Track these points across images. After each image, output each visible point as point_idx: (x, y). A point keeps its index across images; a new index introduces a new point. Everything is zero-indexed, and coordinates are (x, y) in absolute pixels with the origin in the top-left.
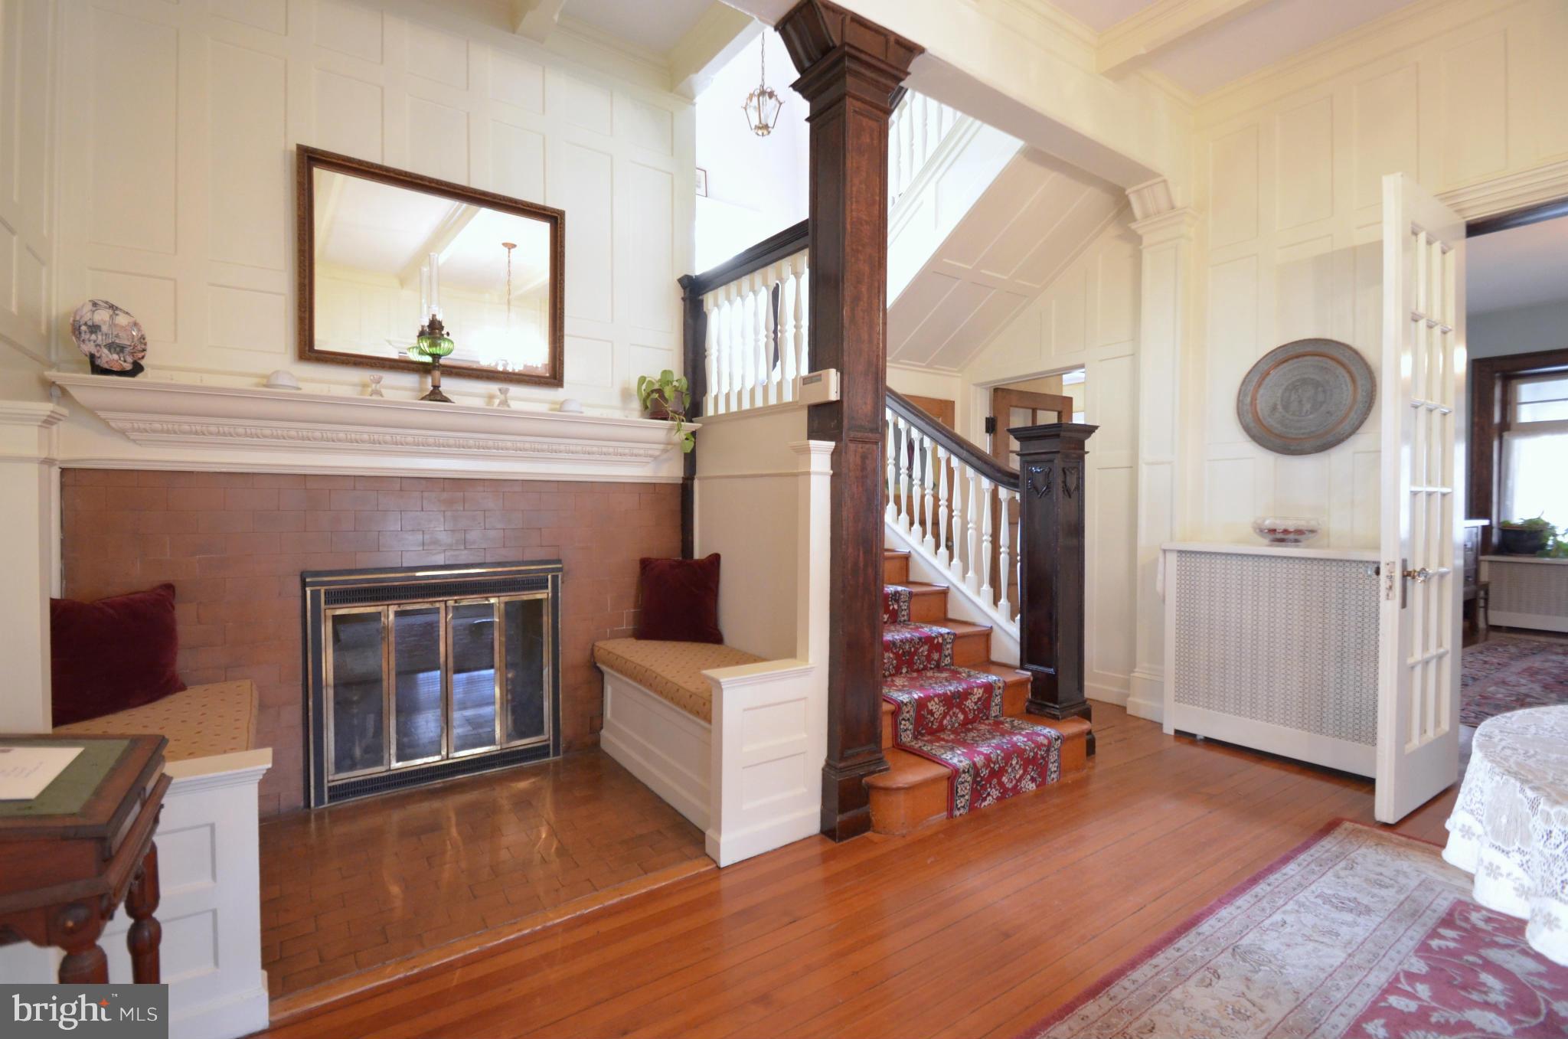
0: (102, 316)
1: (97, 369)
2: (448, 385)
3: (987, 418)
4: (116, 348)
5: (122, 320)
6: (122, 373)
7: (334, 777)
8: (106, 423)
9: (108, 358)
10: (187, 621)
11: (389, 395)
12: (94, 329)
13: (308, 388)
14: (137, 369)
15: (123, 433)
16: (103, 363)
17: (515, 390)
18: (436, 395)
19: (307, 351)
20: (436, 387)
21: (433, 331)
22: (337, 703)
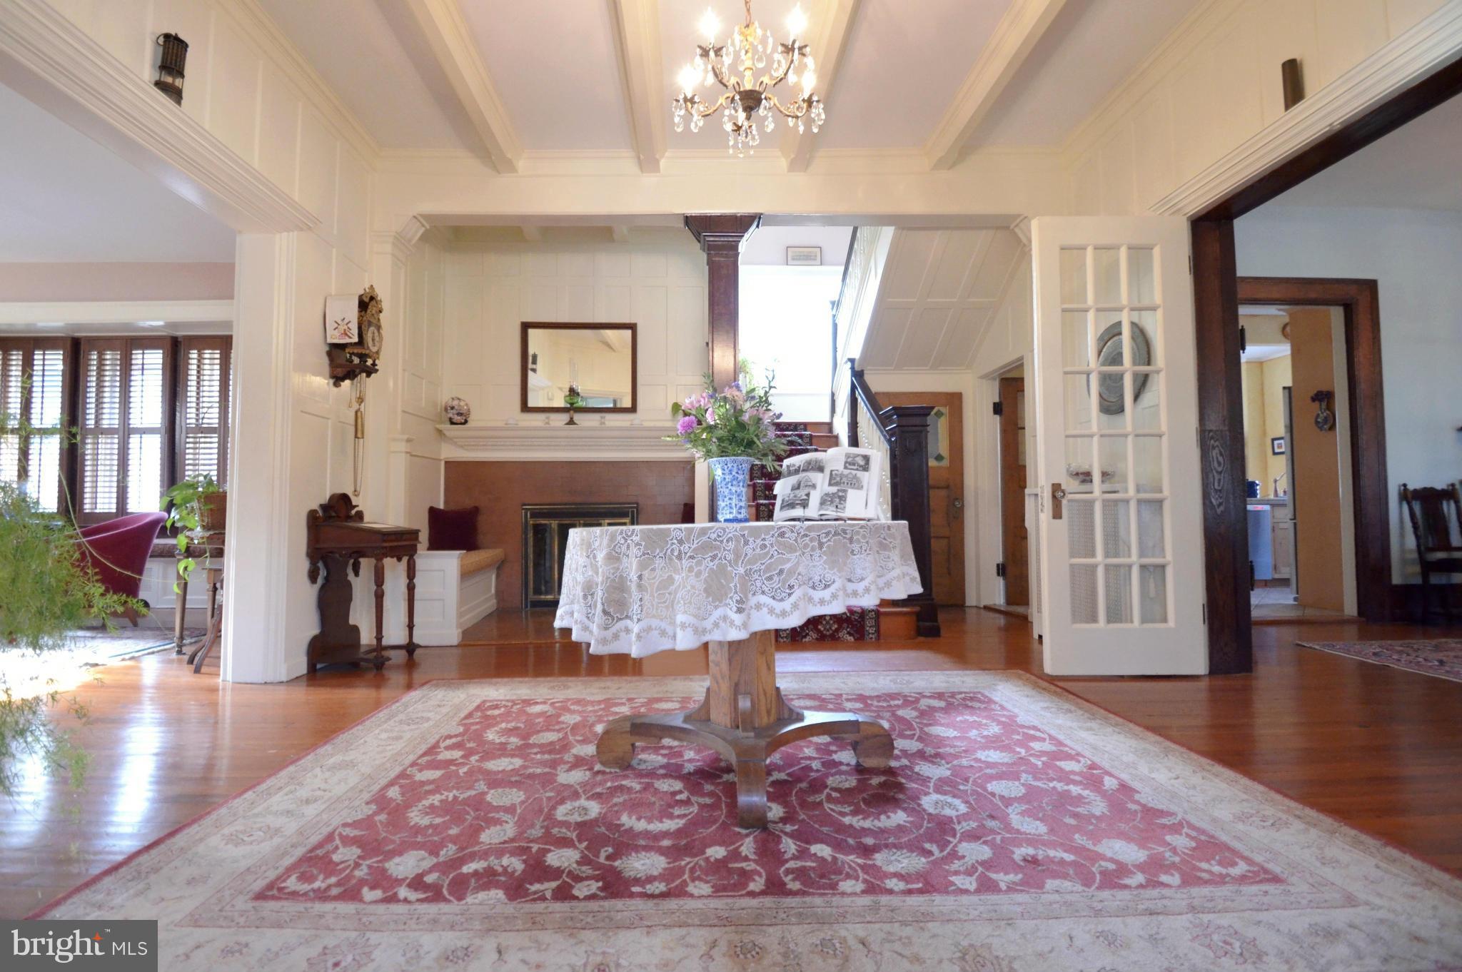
0: (455, 403)
1: (452, 423)
2: (578, 417)
3: (995, 404)
4: (460, 414)
5: (462, 403)
6: (461, 424)
7: (532, 597)
8: (456, 443)
9: (457, 419)
10: (483, 522)
11: (553, 424)
12: (452, 408)
13: (522, 424)
14: (466, 422)
15: (462, 447)
16: (454, 421)
17: (609, 416)
18: (571, 422)
19: (525, 408)
20: (572, 419)
21: (573, 392)
22: (534, 565)
